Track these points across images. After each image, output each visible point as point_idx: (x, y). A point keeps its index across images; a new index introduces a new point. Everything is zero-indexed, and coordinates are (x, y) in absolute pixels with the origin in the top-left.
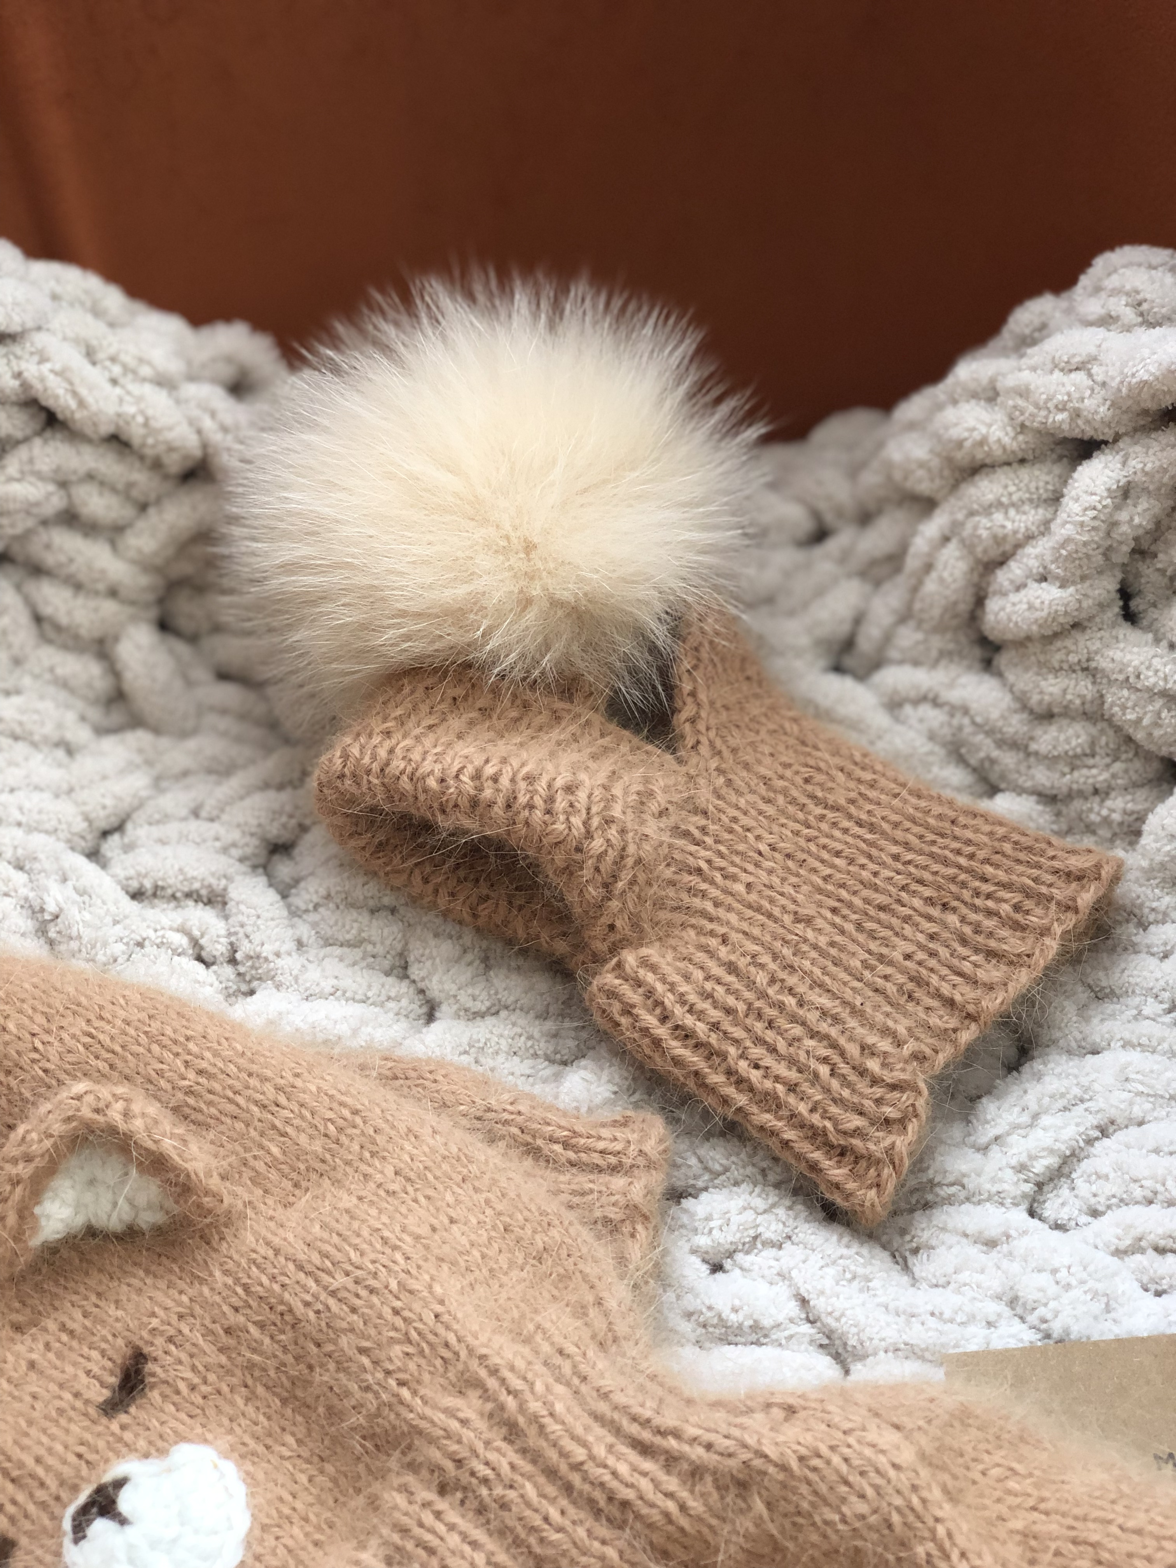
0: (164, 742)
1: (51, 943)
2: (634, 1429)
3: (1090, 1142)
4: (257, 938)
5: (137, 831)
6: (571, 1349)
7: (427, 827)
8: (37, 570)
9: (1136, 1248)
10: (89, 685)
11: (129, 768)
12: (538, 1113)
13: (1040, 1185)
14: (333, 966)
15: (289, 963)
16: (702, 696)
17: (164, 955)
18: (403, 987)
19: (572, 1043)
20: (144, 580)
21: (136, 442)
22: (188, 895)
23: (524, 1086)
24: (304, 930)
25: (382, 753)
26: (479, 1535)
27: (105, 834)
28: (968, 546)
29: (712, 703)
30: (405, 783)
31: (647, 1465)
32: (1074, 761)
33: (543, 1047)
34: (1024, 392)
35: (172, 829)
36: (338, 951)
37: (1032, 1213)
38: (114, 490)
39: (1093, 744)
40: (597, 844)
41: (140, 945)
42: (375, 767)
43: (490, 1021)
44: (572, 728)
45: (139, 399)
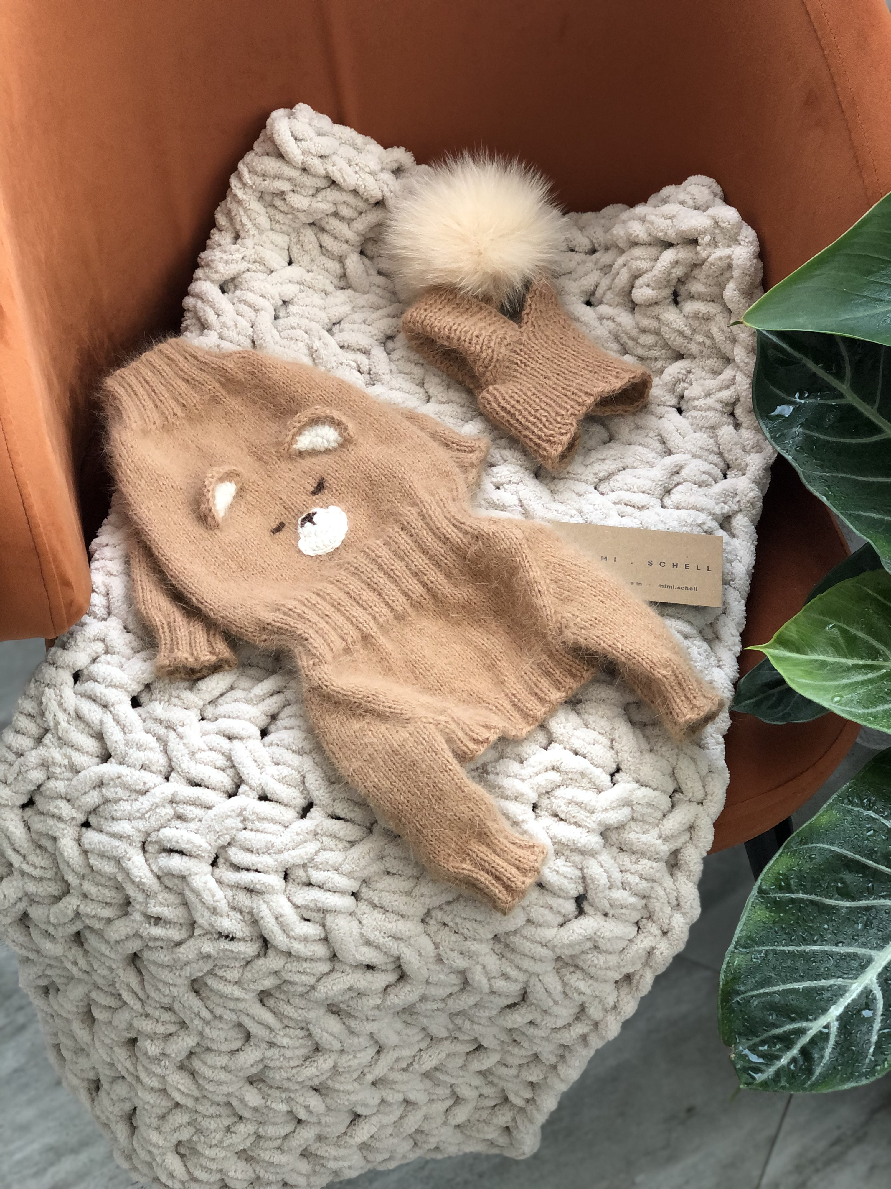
0: (357, 294)
1: (314, 359)
2: (455, 522)
3: (619, 471)
4: (378, 368)
5: (345, 325)
6: (444, 500)
7: (433, 341)
8: (323, 230)
9: (619, 503)
10: (335, 272)
11: (345, 303)
12: (451, 434)
13: (600, 480)
14: (400, 380)
15: (387, 377)
16: (533, 307)
17: (348, 369)
18: (421, 390)
19: (470, 416)
20: (358, 239)
21: (361, 193)
22: (358, 350)
23: (451, 426)
24: (394, 367)
25: (423, 317)
26: (409, 542)
27: (334, 324)
28: (630, 269)
29: (536, 309)
30: (428, 328)
31: (455, 530)
32: (650, 348)
33: (460, 415)
34: (652, 223)
35: (356, 327)
36: (403, 375)
37: (596, 488)
38: (352, 207)
39: (657, 343)
40: (484, 355)
41: (341, 364)
42: (420, 321)
43: (446, 405)
44: (486, 313)
45: (364, 179)
